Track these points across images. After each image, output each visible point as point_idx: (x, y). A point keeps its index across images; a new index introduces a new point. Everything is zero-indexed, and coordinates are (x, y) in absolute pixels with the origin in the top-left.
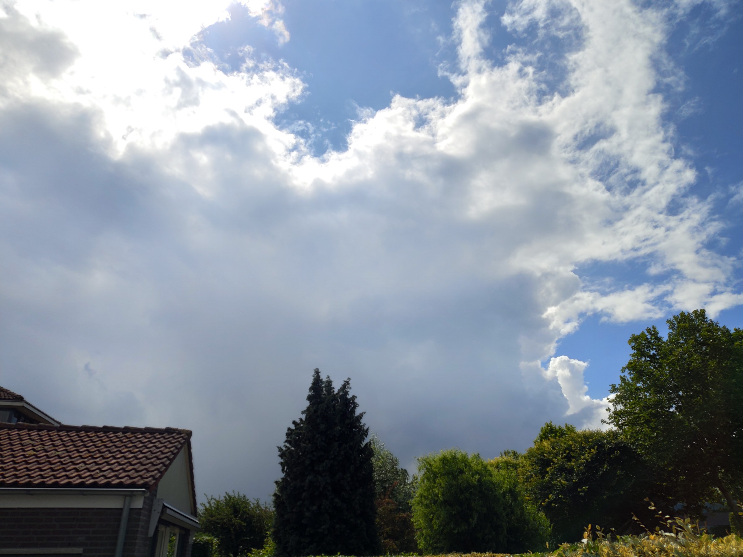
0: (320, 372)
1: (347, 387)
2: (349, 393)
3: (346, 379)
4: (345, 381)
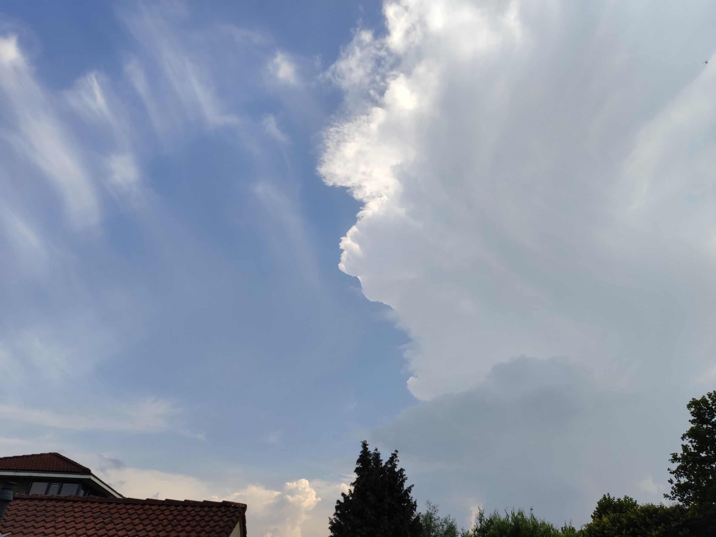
0: (367, 445)
1: (394, 460)
2: (397, 466)
3: (394, 452)
4: (393, 454)
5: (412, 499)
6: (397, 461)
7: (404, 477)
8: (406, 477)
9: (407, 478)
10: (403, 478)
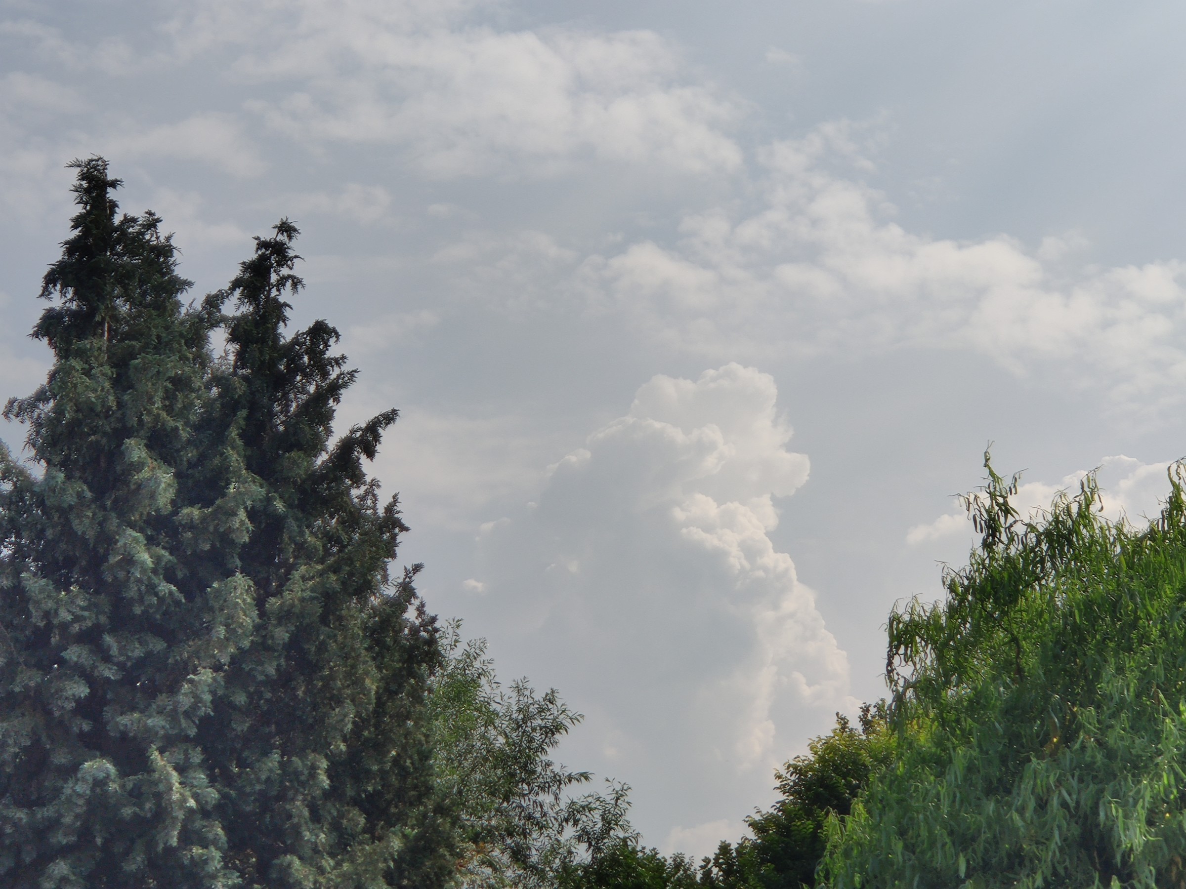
0: (114, 184)
1: (274, 278)
2: (287, 312)
3: (270, 235)
4: (263, 245)
5: (377, 491)
6: (289, 284)
7: (334, 373)
8: (346, 368)
9: (352, 374)
10: (325, 375)
